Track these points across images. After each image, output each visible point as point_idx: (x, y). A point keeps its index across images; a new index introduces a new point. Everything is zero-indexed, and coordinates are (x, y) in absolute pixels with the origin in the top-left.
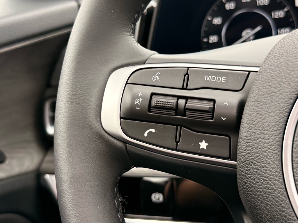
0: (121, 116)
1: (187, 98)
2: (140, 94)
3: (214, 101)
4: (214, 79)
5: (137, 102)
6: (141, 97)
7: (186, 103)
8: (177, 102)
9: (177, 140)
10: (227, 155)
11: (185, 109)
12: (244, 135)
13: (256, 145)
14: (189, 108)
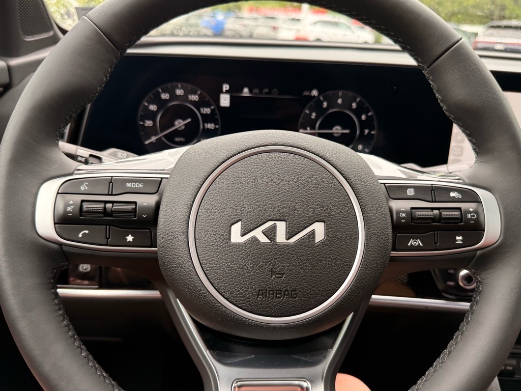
0: (56, 222)
1: (113, 202)
2: (71, 202)
3: (135, 203)
4: (134, 185)
5: (69, 209)
6: (72, 205)
7: (113, 207)
8: (105, 208)
9: (107, 237)
10: (150, 244)
11: (112, 212)
12: (161, 227)
13: (170, 234)
14: (115, 210)
